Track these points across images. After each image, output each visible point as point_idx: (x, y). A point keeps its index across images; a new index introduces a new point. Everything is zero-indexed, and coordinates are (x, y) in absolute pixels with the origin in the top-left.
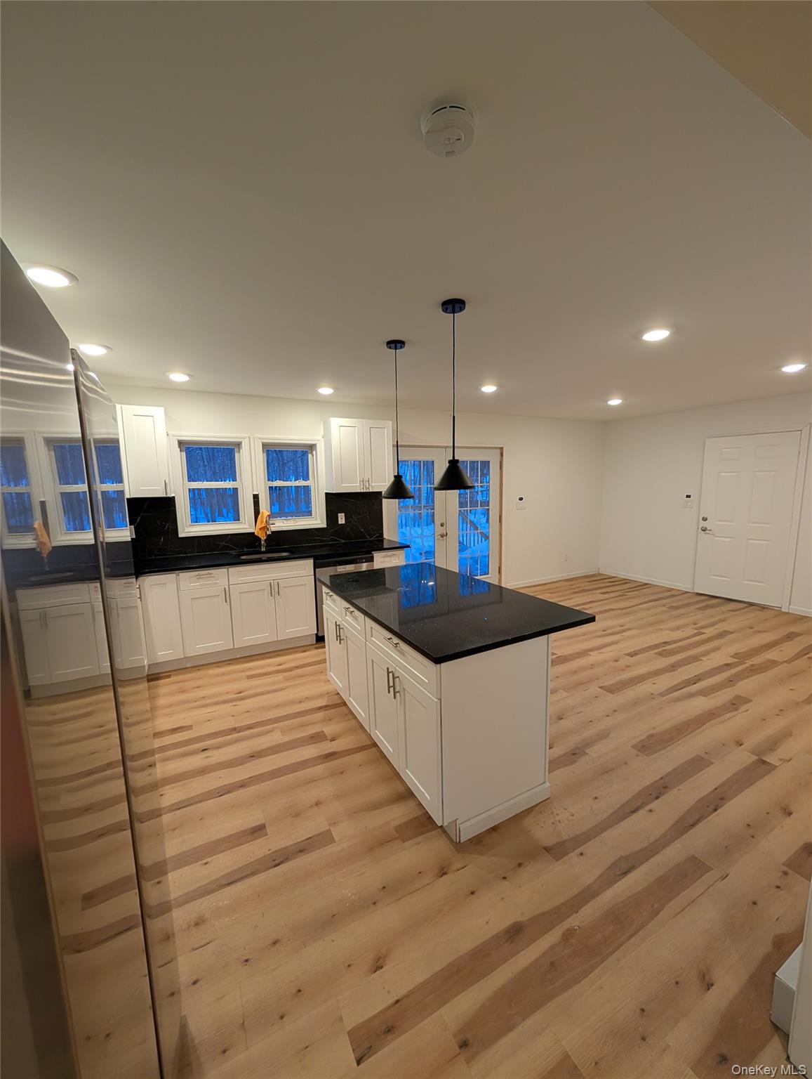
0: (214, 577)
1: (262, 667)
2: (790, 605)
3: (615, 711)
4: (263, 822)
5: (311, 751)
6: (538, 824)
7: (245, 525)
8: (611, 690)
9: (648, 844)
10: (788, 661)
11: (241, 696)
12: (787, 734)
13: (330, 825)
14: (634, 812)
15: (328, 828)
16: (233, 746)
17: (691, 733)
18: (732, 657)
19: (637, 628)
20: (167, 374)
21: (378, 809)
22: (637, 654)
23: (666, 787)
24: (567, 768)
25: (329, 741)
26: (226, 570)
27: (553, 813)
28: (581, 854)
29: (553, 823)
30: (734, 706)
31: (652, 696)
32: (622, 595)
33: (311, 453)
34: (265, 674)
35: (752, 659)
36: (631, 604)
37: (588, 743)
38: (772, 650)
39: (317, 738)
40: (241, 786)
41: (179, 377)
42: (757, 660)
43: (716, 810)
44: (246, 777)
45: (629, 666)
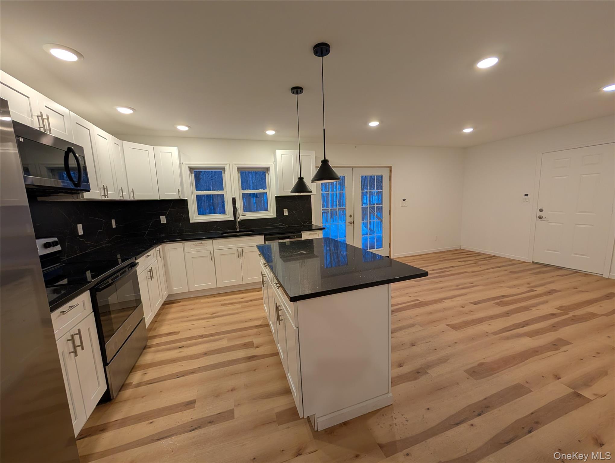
0: (204, 245)
1: (232, 299)
2: (610, 273)
3: (456, 343)
4: (195, 398)
5: (241, 354)
6: (379, 424)
7: (228, 216)
8: (455, 327)
9: (465, 454)
10: (607, 315)
11: (214, 316)
12: (603, 373)
13: (235, 406)
14: (457, 424)
15: (233, 408)
16: (197, 346)
17: (515, 365)
18: (556, 308)
19: (484, 286)
20: (175, 126)
21: (269, 398)
22: (479, 303)
23: (488, 407)
24: (410, 382)
25: (254, 348)
26: (211, 241)
27: (392, 417)
28: (408, 455)
29: (391, 425)
30: (556, 347)
31: (487, 334)
32: (475, 263)
33: (268, 173)
34: (232, 304)
35: (574, 312)
36: (480, 269)
37: (430, 366)
38: (592, 305)
39: (248, 345)
40: (192, 373)
41: (183, 128)
42: (579, 312)
43: (530, 432)
44: (197, 367)
45: (472, 311)
